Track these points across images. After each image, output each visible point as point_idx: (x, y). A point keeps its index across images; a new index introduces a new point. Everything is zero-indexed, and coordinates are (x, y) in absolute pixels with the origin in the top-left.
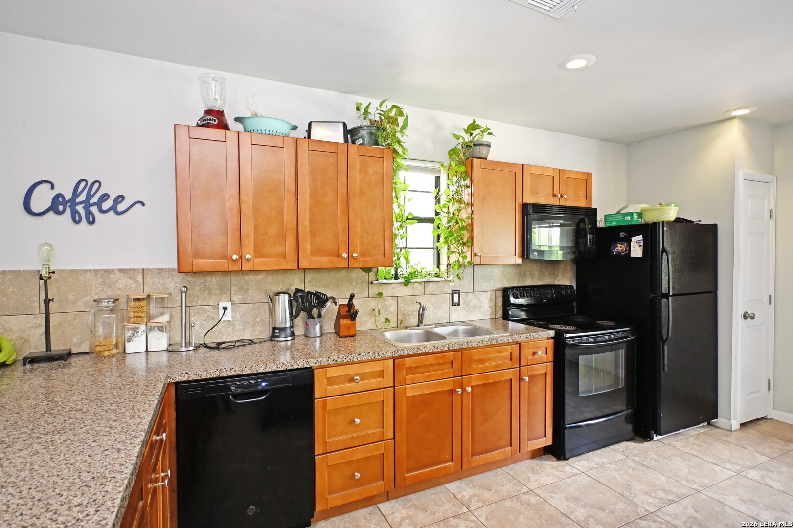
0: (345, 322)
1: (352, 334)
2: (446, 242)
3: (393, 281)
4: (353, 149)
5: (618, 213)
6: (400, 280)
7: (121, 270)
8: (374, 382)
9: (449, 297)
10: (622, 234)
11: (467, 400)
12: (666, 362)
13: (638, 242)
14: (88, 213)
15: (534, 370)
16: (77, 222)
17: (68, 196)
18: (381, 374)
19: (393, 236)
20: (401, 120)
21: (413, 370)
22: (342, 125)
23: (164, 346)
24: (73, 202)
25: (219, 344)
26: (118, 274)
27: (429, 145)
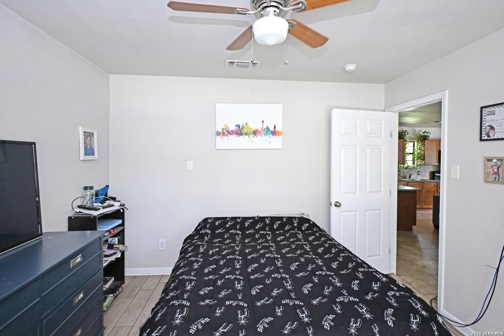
2: (416, 159)
3: (403, 168)
9: (417, 173)
11: (423, 193)
27: (412, 136)
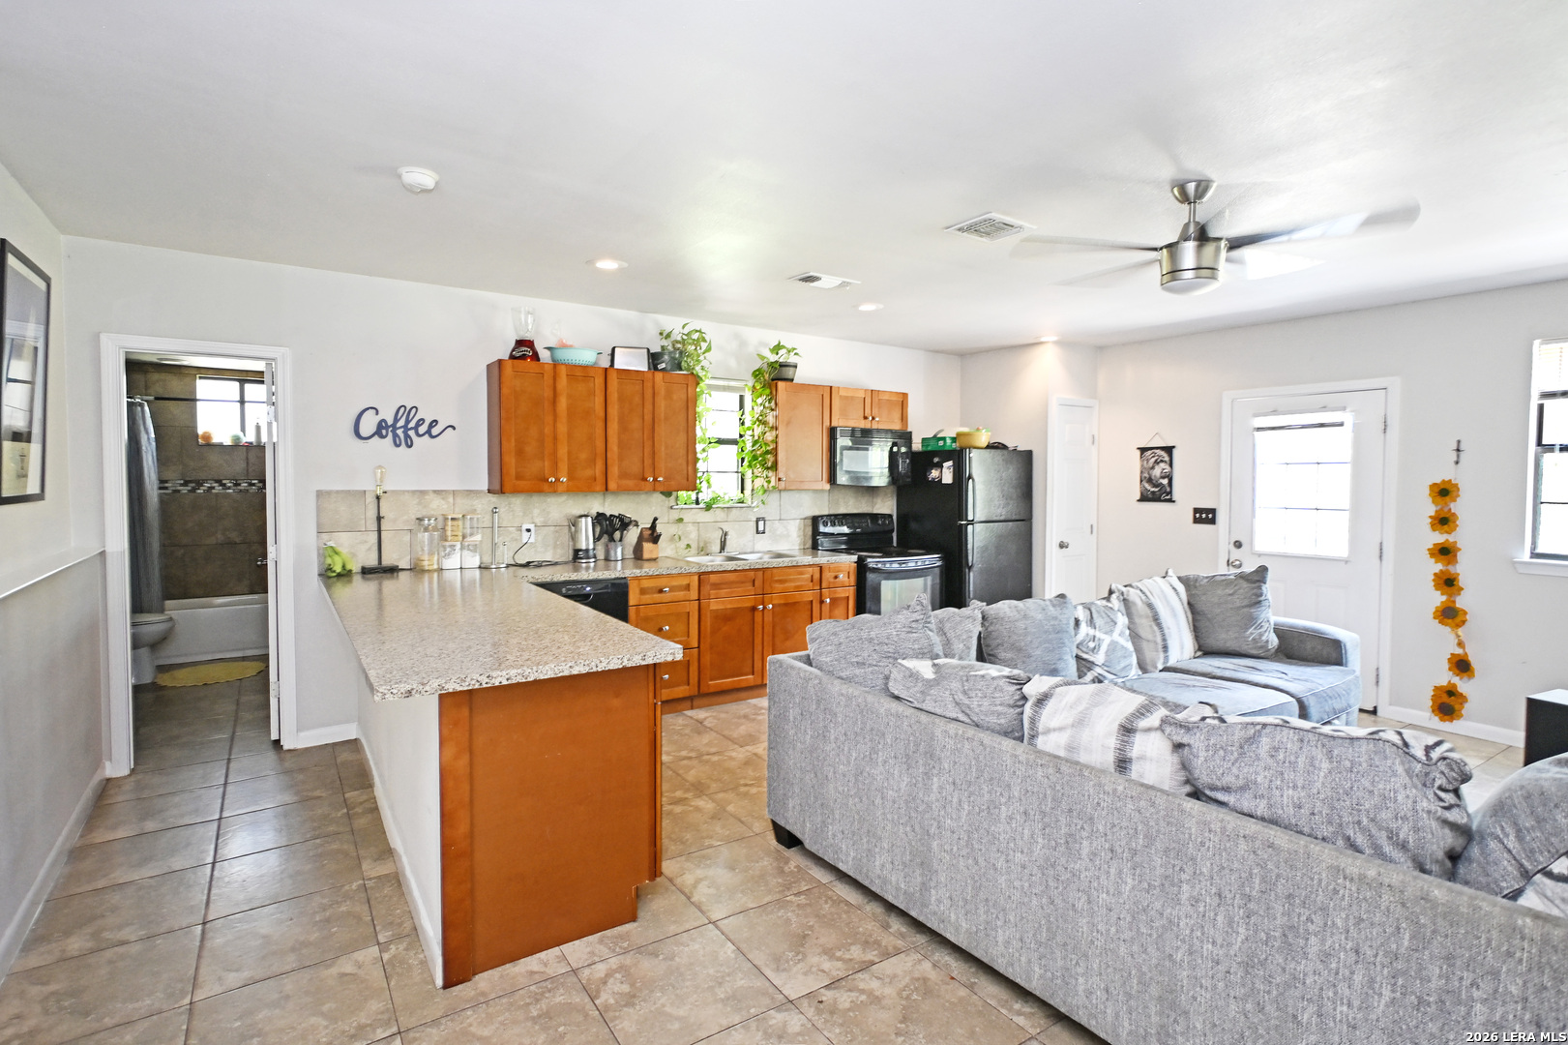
0: (647, 546)
1: (654, 557)
2: (750, 466)
3: (694, 506)
4: (659, 376)
5: (935, 436)
6: (702, 505)
7: (435, 491)
8: (681, 595)
9: (754, 524)
10: (936, 460)
11: (768, 618)
12: (971, 589)
13: (949, 468)
14: (407, 436)
15: (835, 592)
16: (398, 446)
17: (390, 422)
18: (688, 587)
19: (696, 460)
20: (704, 346)
21: (716, 586)
22: (646, 350)
23: (477, 564)
24: (394, 426)
25: (529, 563)
26: (432, 495)
27: (733, 363)
